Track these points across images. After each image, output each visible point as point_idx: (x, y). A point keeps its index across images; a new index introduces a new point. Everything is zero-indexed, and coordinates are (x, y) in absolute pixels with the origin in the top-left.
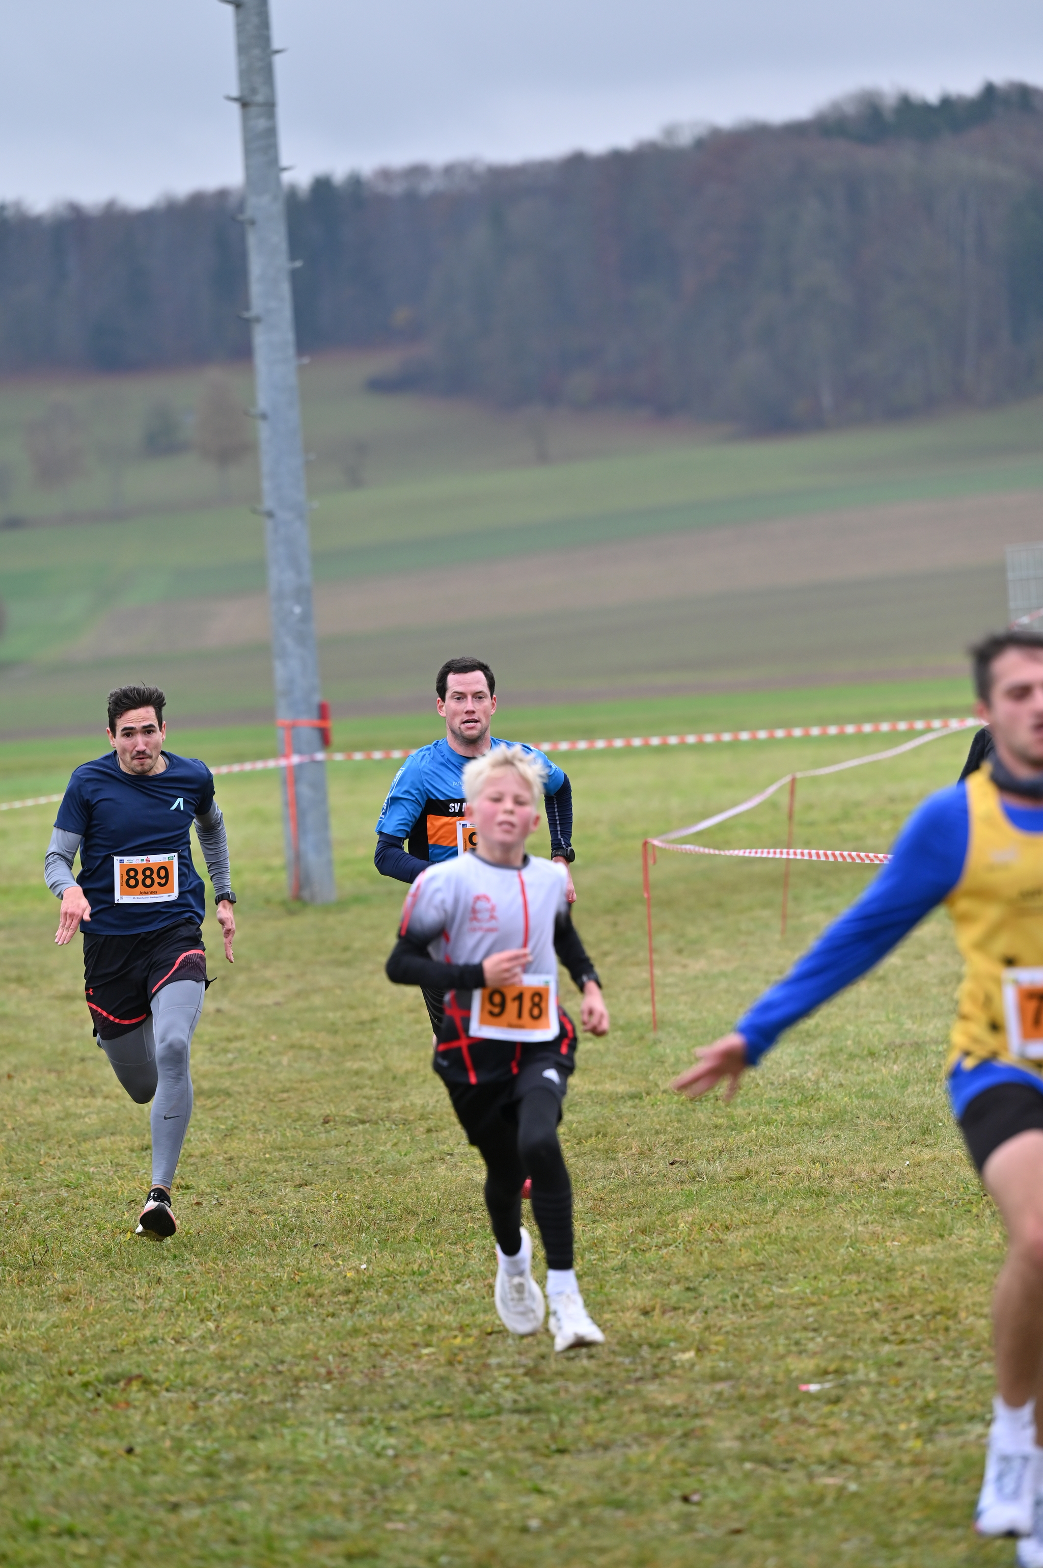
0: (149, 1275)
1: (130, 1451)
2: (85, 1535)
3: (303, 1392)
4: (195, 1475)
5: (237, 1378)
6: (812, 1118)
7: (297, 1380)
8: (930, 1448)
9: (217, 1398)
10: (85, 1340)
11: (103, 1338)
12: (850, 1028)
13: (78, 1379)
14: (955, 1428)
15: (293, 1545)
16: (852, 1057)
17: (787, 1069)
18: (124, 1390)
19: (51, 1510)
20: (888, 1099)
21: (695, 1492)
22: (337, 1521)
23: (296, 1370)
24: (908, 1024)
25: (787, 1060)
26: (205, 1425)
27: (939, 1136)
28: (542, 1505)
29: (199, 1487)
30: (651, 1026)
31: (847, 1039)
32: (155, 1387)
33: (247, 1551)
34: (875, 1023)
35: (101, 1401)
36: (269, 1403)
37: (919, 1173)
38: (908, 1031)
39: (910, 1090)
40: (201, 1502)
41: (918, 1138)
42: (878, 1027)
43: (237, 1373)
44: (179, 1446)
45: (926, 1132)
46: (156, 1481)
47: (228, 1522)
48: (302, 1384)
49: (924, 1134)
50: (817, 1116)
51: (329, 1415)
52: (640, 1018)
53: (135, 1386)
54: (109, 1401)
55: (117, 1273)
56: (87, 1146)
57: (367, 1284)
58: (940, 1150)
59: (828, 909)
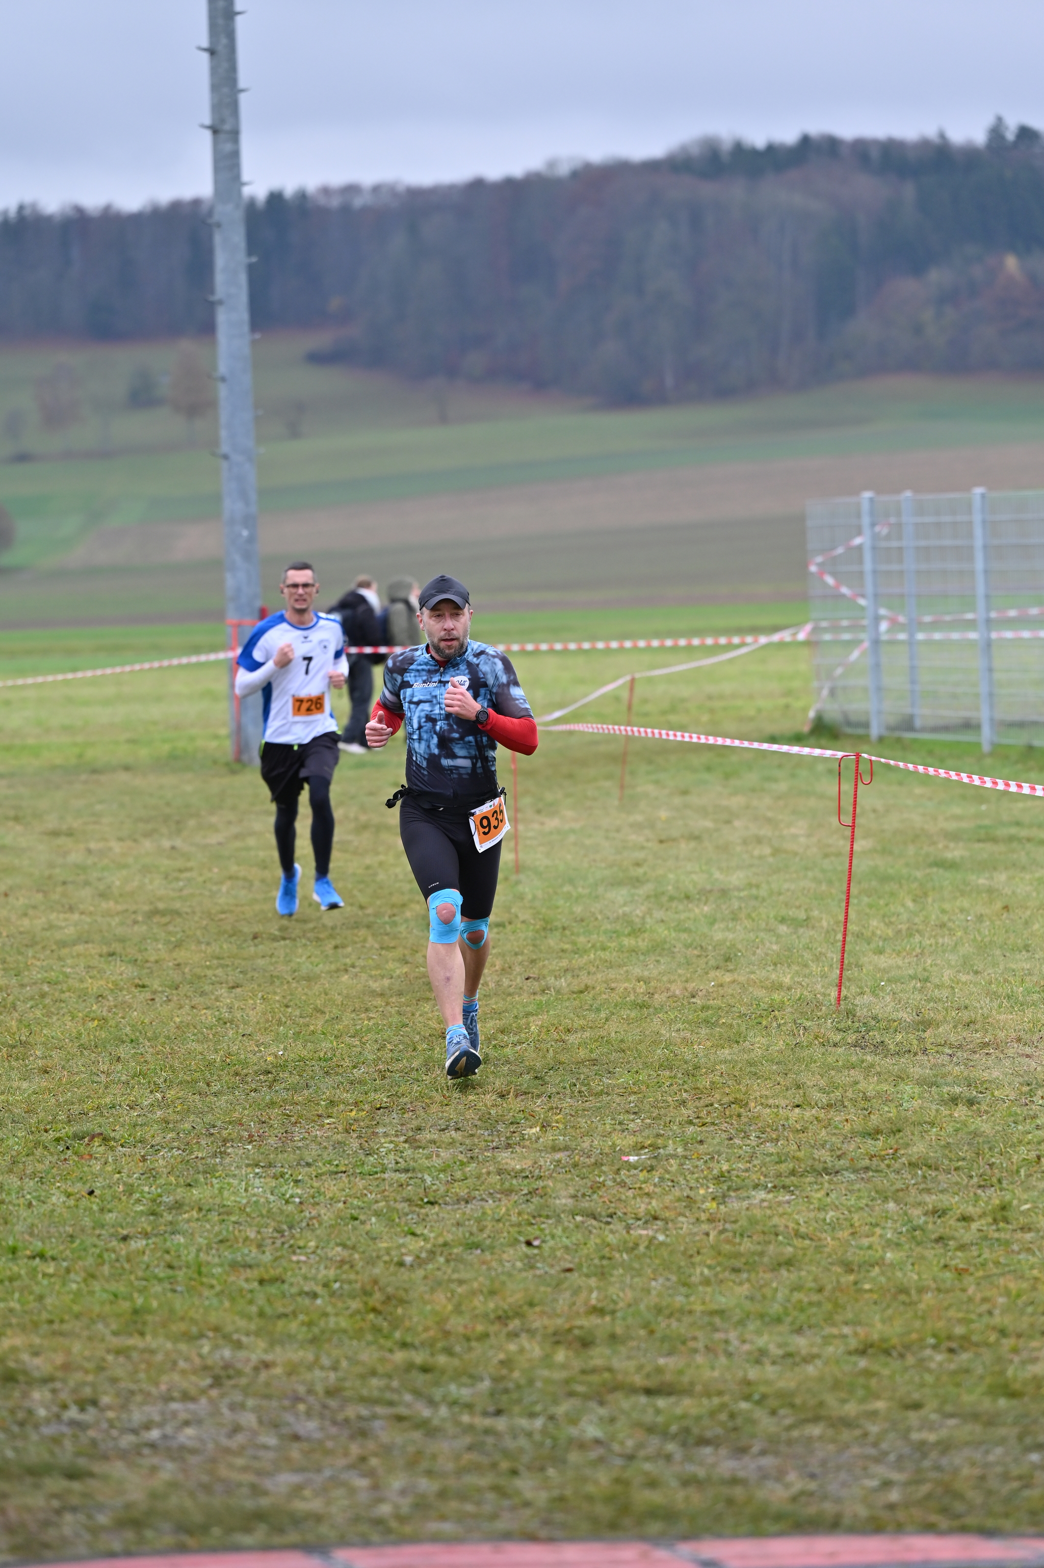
0: (110, 1054)
1: (91, 1193)
2: (53, 1258)
3: (230, 1150)
4: (142, 1213)
5: (178, 1138)
6: (638, 946)
7: (225, 1141)
8: (723, 1208)
9: (162, 1153)
10: (59, 1105)
11: (73, 1103)
12: (671, 876)
13: (52, 1135)
14: (743, 1193)
15: (217, 1271)
16: (672, 899)
18: (88, 1145)
19: (27, 1238)
20: (699, 933)
21: (537, 1238)
22: (251, 1253)
23: (225, 1133)
24: (717, 875)
25: (620, 900)
26: (151, 1175)
27: (738, 964)
28: (415, 1245)
29: (145, 1223)
30: (514, 869)
31: (668, 885)
32: (112, 1143)
33: (180, 1274)
34: (691, 873)
35: (69, 1152)
36: (203, 1158)
37: (721, 992)
38: (717, 880)
39: (717, 926)
40: (146, 1235)
41: (722, 964)
42: (694, 876)
43: (178, 1134)
44: (130, 1190)
45: (728, 959)
46: (111, 1217)
47: (167, 1252)
48: (229, 1144)
49: (726, 961)
50: (643, 945)
51: (249, 1169)
53: (97, 1142)
54: (76, 1153)
55: (86, 1053)
56: (65, 951)
57: (283, 1067)
58: (739, 975)
59: (657, 782)
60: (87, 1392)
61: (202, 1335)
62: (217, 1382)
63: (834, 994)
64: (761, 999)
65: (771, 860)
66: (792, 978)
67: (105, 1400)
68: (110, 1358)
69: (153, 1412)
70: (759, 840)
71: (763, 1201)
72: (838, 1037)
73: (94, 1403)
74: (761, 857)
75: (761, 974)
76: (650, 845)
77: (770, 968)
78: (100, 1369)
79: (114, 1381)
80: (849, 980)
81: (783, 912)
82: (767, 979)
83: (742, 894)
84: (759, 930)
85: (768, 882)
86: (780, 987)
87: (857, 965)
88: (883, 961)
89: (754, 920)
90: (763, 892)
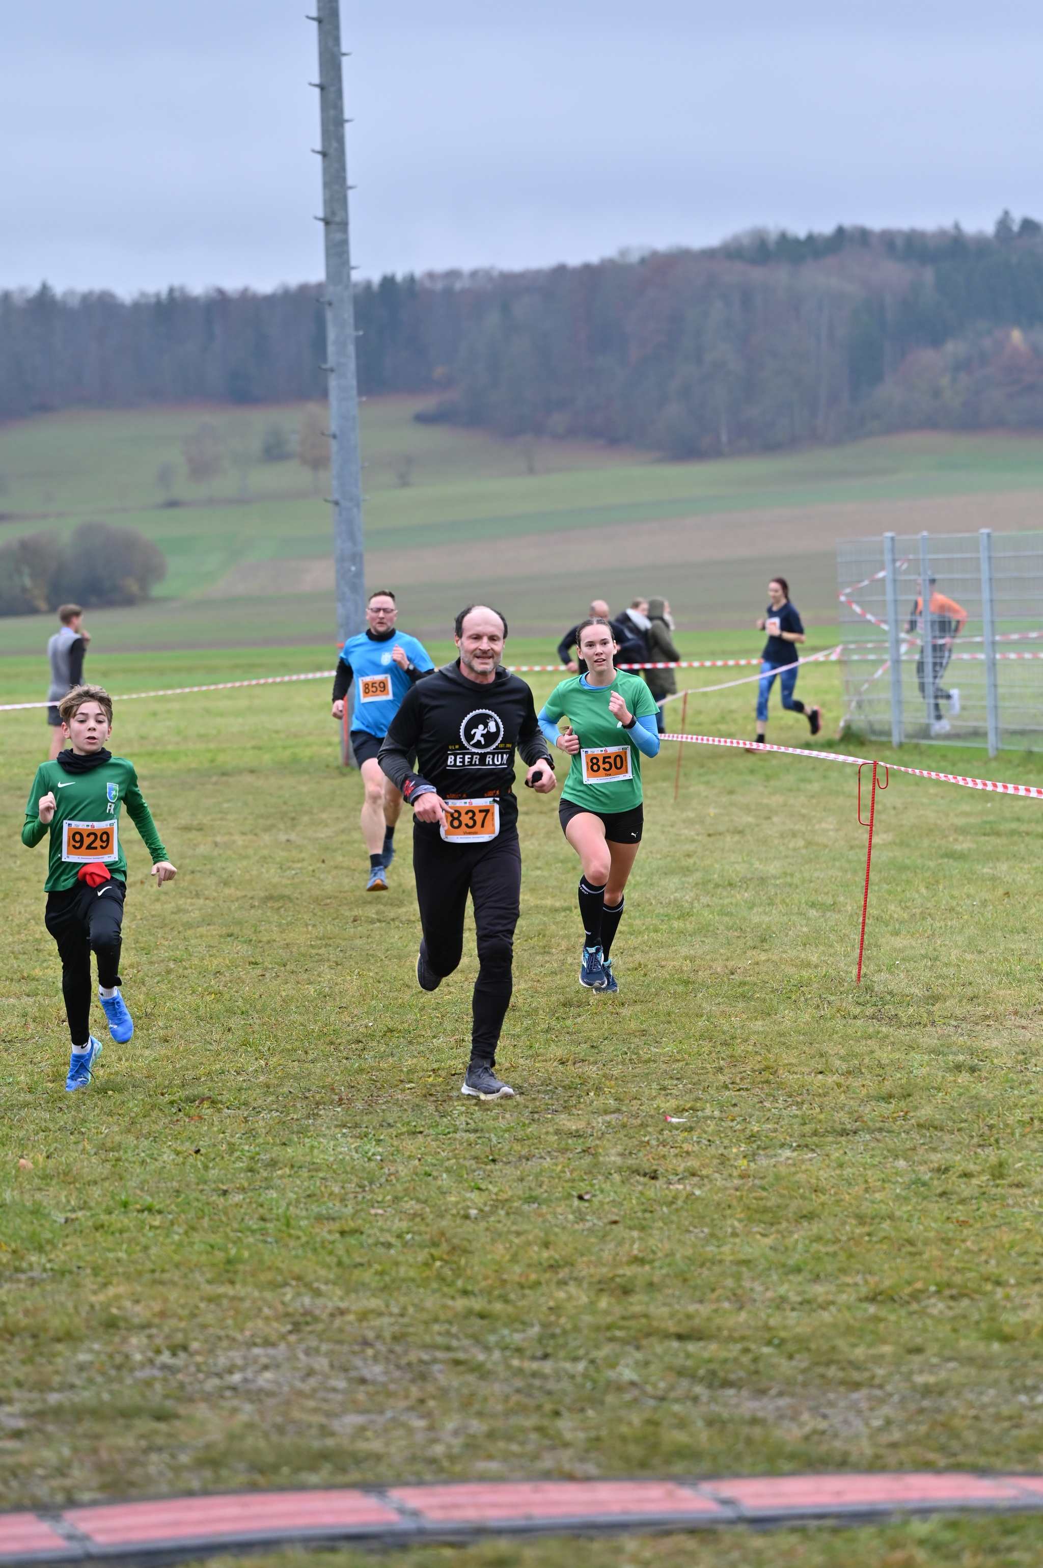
0: (223, 1025)
1: (197, 1152)
2: (160, 1212)
3: (321, 1112)
4: (241, 1170)
5: (277, 1101)
6: (686, 928)
7: (318, 1104)
8: (753, 1165)
9: (262, 1115)
10: (175, 1070)
11: (187, 1069)
12: (717, 866)
13: (167, 1098)
14: (770, 1152)
15: (304, 1223)
16: (717, 886)
18: (198, 1107)
19: (138, 1192)
20: (739, 916)
21: (588, 1192)
22: (334, 1207)
23: (318, 1097)
24: (757, 864)
25: (672, 887)
26: (251, 1134)
27: (772, 944)
28: (480, 1199)
29: (242, 1180)
31: (714, 874)
32: (220, 1106)
33: (271, 1226)
34: (734, 863)
35: (181, 1114)
36: (297, 1120)
37: (757, 970)
38: (756, 869)
39: (755, 910)
40: (243, 1190)
41: (758, 944)
42: (736, 866)
43: (277, 1097)
44: (232, 1148)
45: (763, 940)
46: (213, 1173)
47: (261, 1205)
48: (321, 1107)
50: (690, 927)
51: (338, 1130)
53: (206, 1104)
54: (188, 1115)
55: (202, 1024)
56: (189, 933)
57: (372, 1036)
58: (773, 954)
59: (707, 783)
60: (179, 1337)
61: (286, 1284)
62: (297, 1328)
63: (855, 972)
64: (792, 975)
65: (804, 851)
66: (819, 957)
67: (195, 1346)
68: (203, 1305)
69: (237, 1356)
70: (794, 835)
71: (788, 1158)
72: (857, 1010)
73: (185, 1348)
74: (795, 849)
75: (792, 953)
76: (699, 838)
77: (800, 948)
78: (193, 1315)
79: (204, 1327)
80: (869, 959)
81: (813, 898)
82: (798, 958)
83: (778, 882)
84: (792, 914)
85: (801, 871)
86: (808, 965)
87: (876, 946)
88: (899, 942)
89: (787, 905)
90: (796, 880)
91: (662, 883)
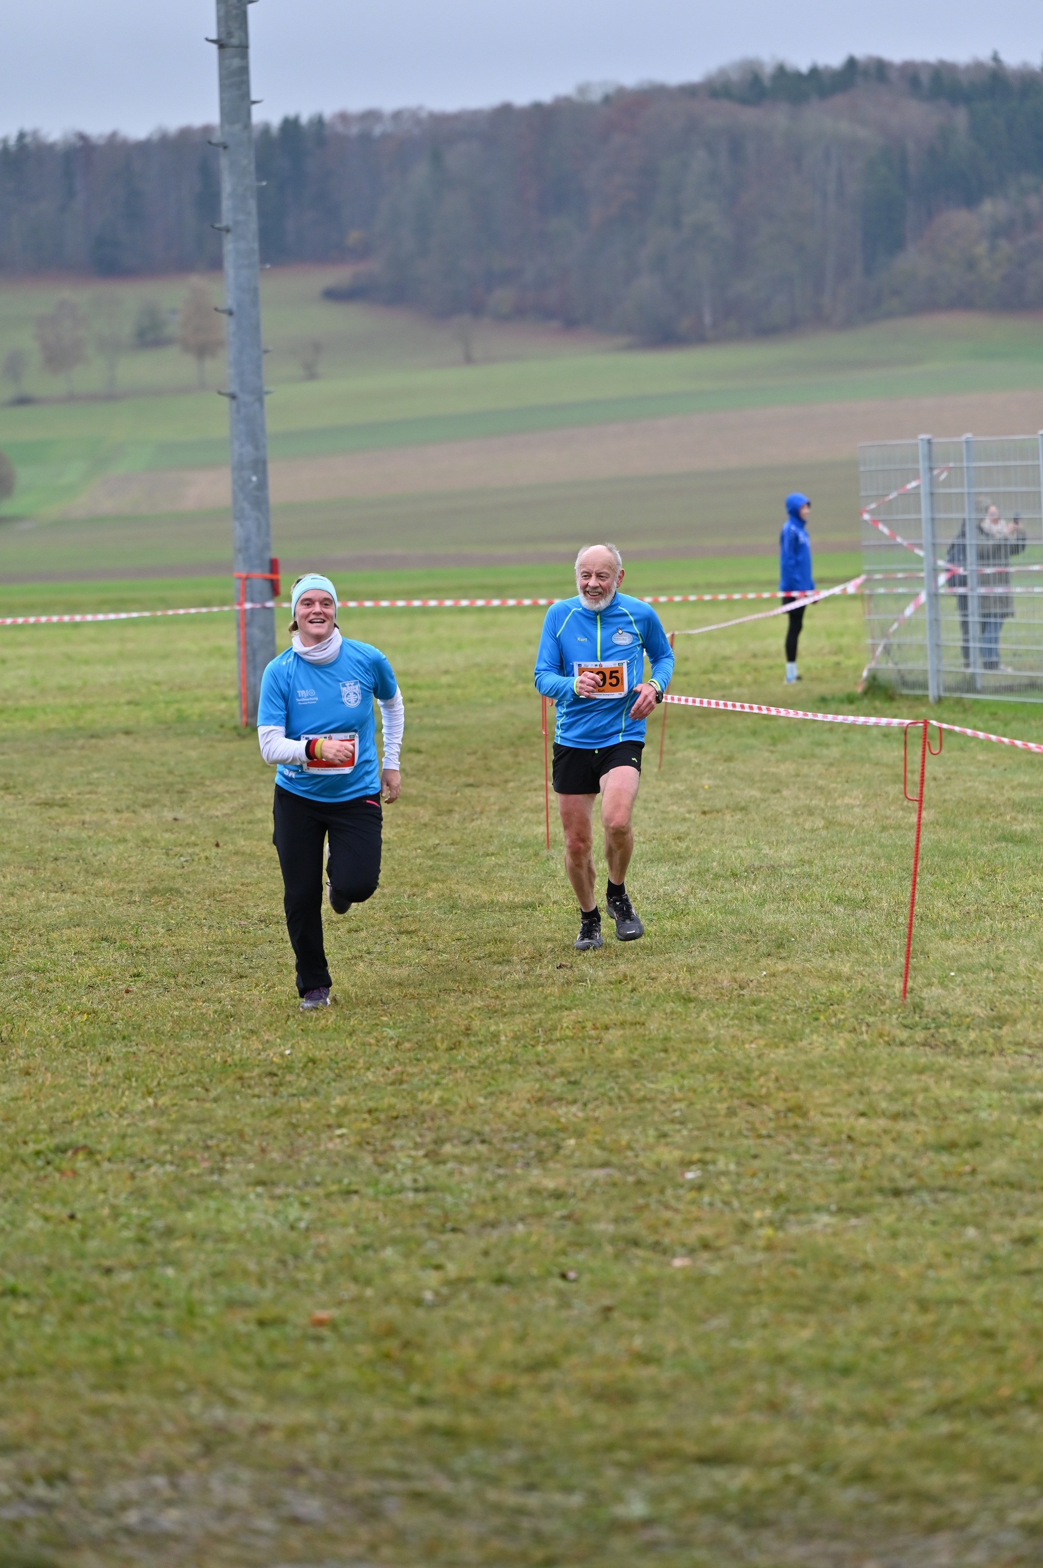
0: (100, 1053)
1: (72, 1217)
2: (26, 1296)
3: (228, 1166)
4: (128, 1240)
5: (172, 1152)
6: (681, 931)
7: (224, 1155)
8: (781, 1234)
9: (153, 1169)
10: (40, 1112)
11: (56, 1110)
12: (716, 851)
13: (31, 1147)
14: (803, 1217)
15: (211, 1310)
16: (717, 877)
17: (661, 886)
18: (70, 1159)
20: (748, 915)
21: (571, 1269)
22: (252, 1289)
23: (223, 1146)
24: (766, 850)
25: (661, 878)
26: (140, 1194)
27: (791, 951)
28: (435, 1279)
29: (131, 1253)
30: (545, 845)
31: (713, 861)
32: (98, 1157)
33: (169, 1315)
34: (737, 847)
35: (50, 1168)
36: (199, 1176)
37: (774, 983)
38: (766, 855)
39: (767, 908)
40: (132, 1267)
41: (773, 951)
42: (740, 851)
43: (172, 1147)
44: (116, 1214)
45: (780, 946)
46: (93, 1245)
47: (156, 1286)
48: (228, 1159)
50: (686, 929)
51: (250, 1189)
52: (536, 837)
53: (81, 1156)
54: (59, 1170)
55: (73, 1051)
56: (55, 935)
57: (289, 1068)
58: (793, 963)
59: (699, 747)
60: (56, 1464)
61: (191, 1391)
62: (207, 1449)
63: (899, 985)
64: (819, 990)
65: (824, 833)
66: (852, 967)
67: (77, 1474)
68: (86, 1420)
69: (132, 1488)
70: (811, 812)
71: (826, 1225)
72: (903, 1035)
73: (63, 1477)
74: (813, 831)
75: (817, 962)
76: (692, 816)
77: (826, 956)
78: (73, 1434)
79: (87, 1448)
80: (915, 969)
81: (839, 891)
82: (824, 968)
83: (793, 872)
84: (813, 911)
85: (821, 858)
86: (837, 977)
87: (922, 953)
88: (951, 948)
89: (807, 901)
90: (816, 870)
91: (648, 873)
